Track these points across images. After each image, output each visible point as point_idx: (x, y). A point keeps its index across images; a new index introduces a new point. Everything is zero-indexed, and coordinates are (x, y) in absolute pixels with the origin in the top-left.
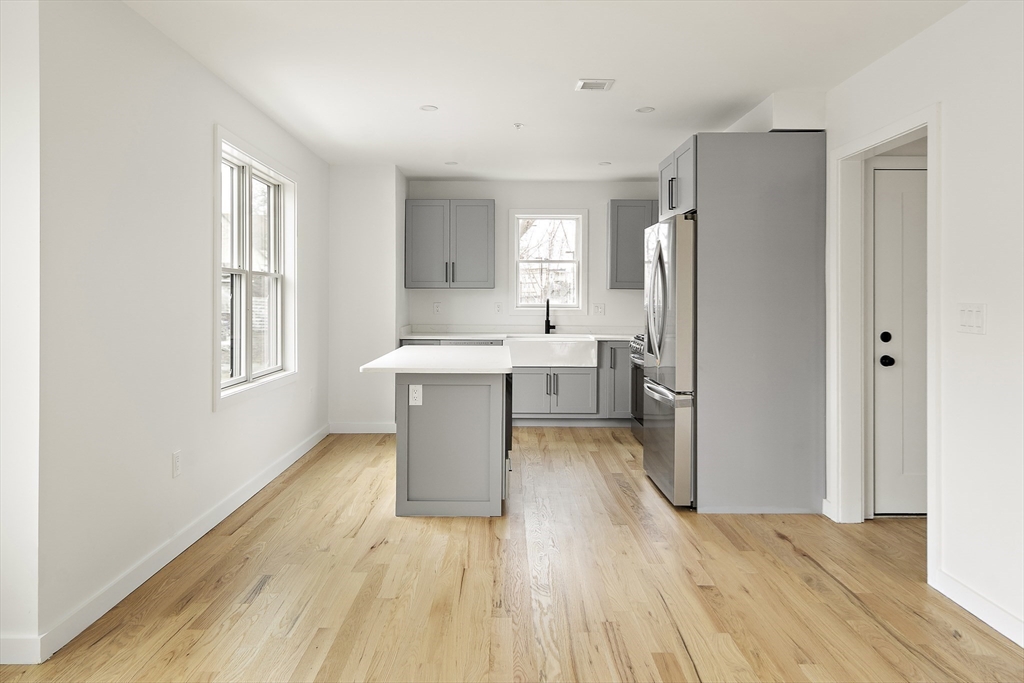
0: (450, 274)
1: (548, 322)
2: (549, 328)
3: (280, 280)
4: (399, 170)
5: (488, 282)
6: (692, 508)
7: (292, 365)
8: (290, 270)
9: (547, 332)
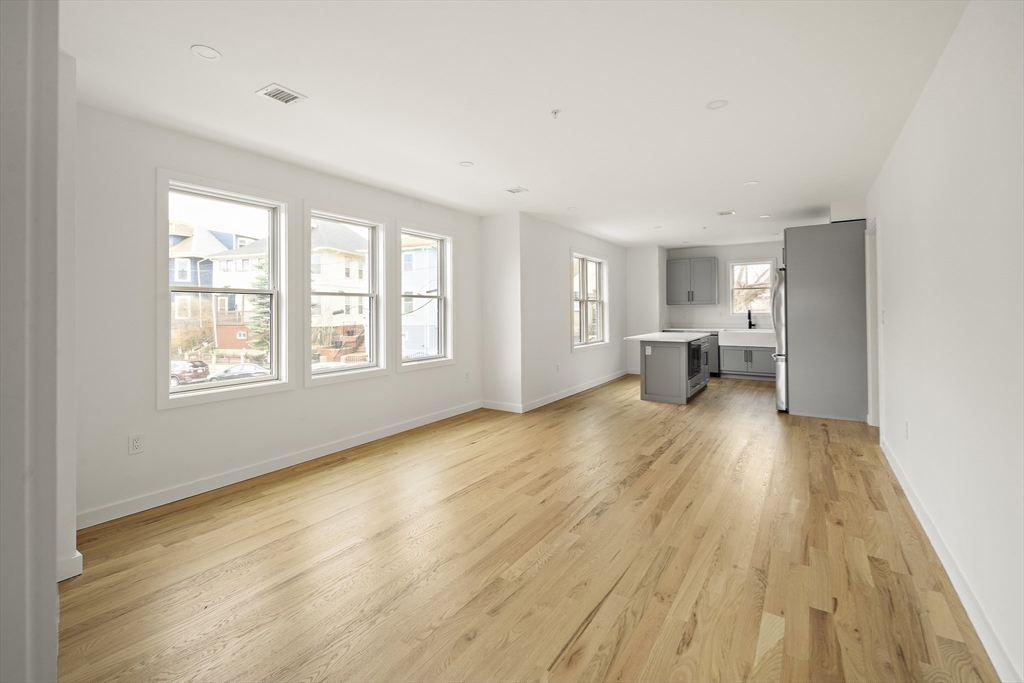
0: (691, 297)
1: (750, 322)
2: (751, 326)
3: (601, 303)
4: (660, 248)
5: (711, 301)
6: (786, 412)
7: (607, 340)
8: (606, 298)
9: (750, 328)
